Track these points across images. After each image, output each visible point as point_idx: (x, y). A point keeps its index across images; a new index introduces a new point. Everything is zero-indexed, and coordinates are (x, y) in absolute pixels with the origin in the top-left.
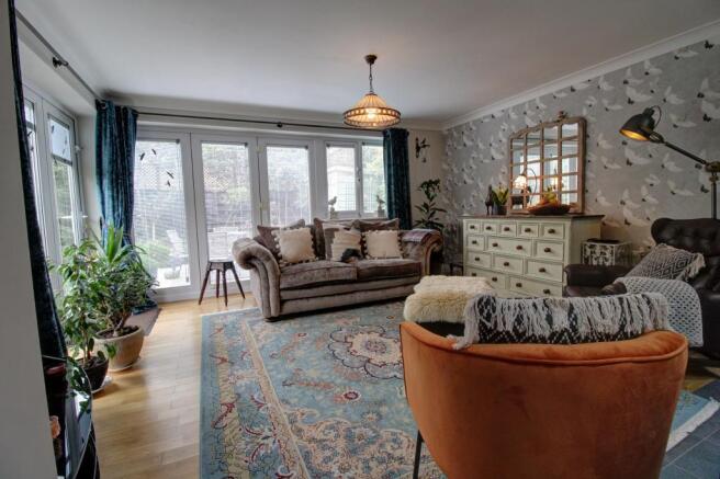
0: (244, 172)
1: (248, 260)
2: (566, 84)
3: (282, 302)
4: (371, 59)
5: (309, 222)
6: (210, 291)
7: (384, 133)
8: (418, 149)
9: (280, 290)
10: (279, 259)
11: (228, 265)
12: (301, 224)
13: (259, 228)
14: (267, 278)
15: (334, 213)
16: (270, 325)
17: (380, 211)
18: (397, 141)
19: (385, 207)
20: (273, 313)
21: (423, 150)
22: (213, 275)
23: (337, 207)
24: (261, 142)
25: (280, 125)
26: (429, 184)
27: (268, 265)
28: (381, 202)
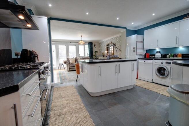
0: (65, 50)
1: (65, 63)
2: (111, 38)
3: (70, 69)
4: (81, 36)
5: (75, 58)
6: (59, 68)
7: (88, 43)
8: (95, 45)
9: (69, 67)
10: (70, 63)
11: (62, 64)
12: (74, 58)
13: (67, 58)
14: (68, 65)
15: (80, 56)
16: (68, 72)
17: (88, 56)
18: (91, 44)
19: (89, 55)
20: (69, 70)
21: (95, 46)
22: (60, 65)
23: (80, 55)
24: (68, 45)
25: (71, 42)
26: (96, 52)
27: (68, 63)
28: (88, 54)
